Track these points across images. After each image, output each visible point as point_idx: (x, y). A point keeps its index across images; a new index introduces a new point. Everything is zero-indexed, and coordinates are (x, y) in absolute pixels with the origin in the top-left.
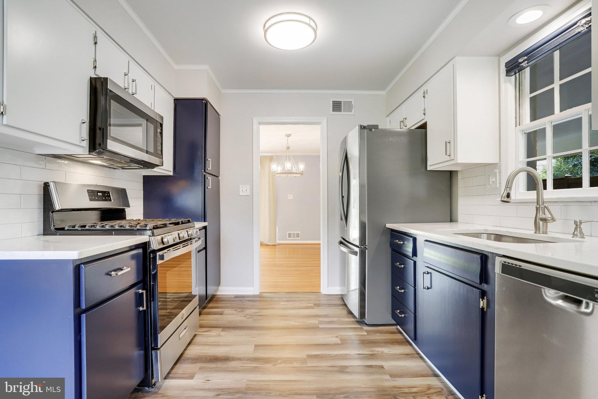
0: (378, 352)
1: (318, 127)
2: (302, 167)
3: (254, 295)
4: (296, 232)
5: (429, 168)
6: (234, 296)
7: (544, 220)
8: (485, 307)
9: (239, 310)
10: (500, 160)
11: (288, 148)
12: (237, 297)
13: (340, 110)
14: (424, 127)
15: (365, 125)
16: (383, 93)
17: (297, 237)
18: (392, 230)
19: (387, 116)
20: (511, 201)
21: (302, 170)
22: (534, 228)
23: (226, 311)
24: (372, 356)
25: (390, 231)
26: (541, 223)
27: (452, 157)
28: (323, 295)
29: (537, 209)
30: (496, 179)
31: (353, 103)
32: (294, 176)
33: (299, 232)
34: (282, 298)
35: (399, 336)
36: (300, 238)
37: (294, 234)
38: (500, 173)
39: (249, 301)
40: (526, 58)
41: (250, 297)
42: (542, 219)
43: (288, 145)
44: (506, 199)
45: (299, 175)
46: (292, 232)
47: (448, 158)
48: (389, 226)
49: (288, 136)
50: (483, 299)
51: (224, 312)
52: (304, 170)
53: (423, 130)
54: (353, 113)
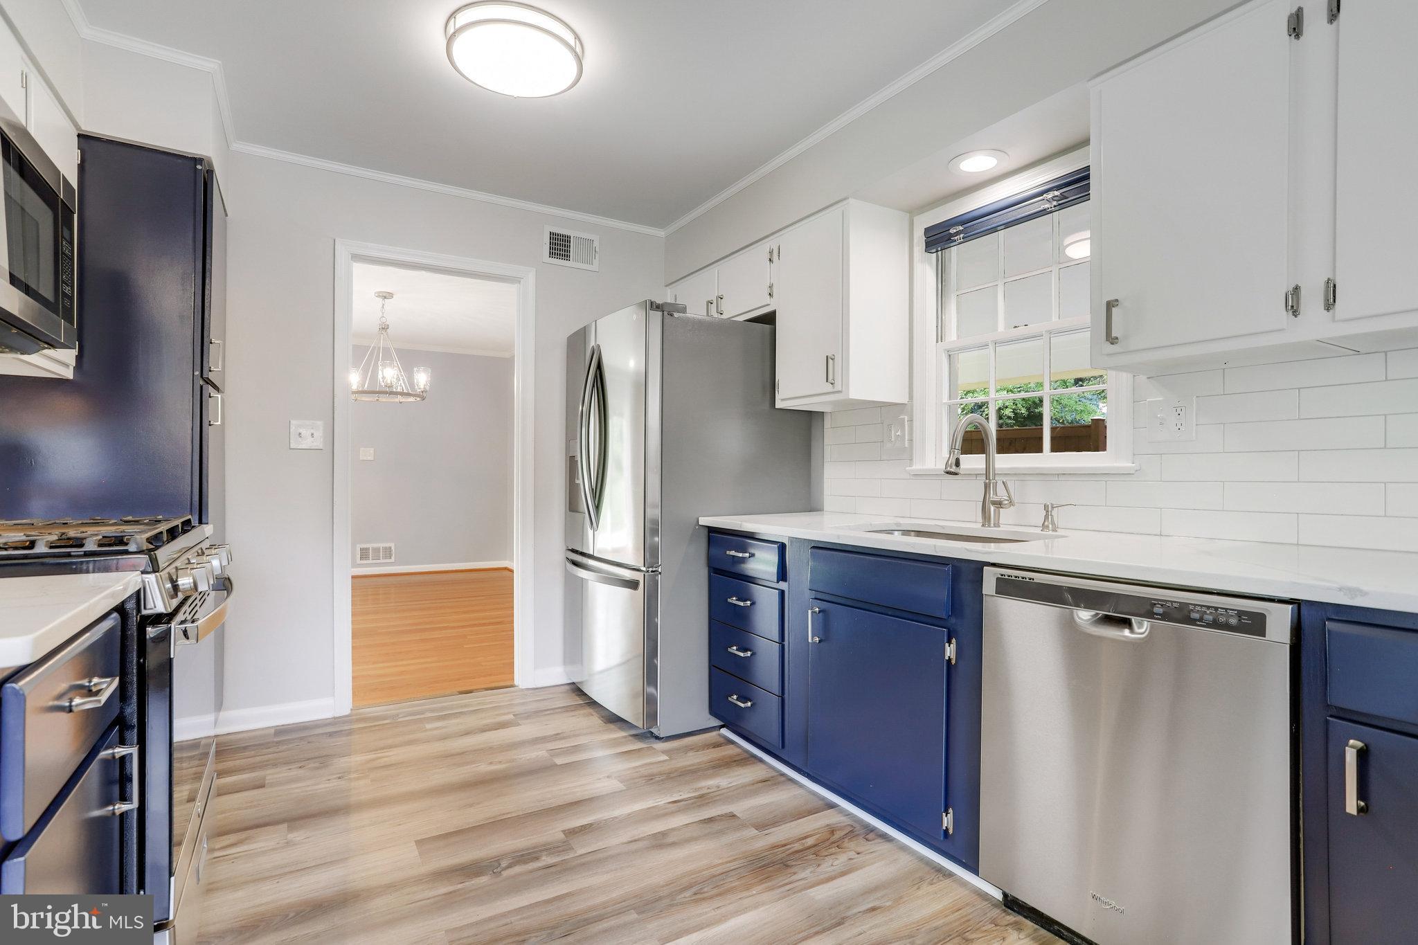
0: (708, 788)
1: (509, 290)
2: (422, 379)
3: (335, 718)
4: (381, 545)
5: (779, 405)
6: (273, 731)
7: (999, 504)
8: (953, 657)
9: (312, 765)
10: (911, 397)
11: (384, 328)
12: (281, 731)
13: (566, 256)
14: (769, 319)
15: (659, 301)
16: (661, 233)
17: (385, 557)
18: (712, 531)
19: (666, 286)
20: (961, 472)
21: (422, 387)
22: (980, 519)
23: (271, 775)
24: (703, 800)
25: (706, 532)
26: (992, 508)
27: (838, 387)
28: (522, 690)
29: (987, 486)
30: (903, 431)
31: (596, 244)
32: (397, 400)
33: (392, 545)
34: (422, 713)
35: (729, 751)
36: (393, 560)
37: (377, 550)
38: (911, 421)
39: (331, 735)
40: (961, 228)
41: (326, 725)
42: (994, 503)
43: (384, 320)
44: (954, 469)
45: (411, 399)
46: (370, 546)
47: (829, 388)
48: (705, 521)
49: (385, 297)
50: (950, 642)
51: (264, 778)
52: (428, 388)
53: (767, 327)
54: (595, 266)
